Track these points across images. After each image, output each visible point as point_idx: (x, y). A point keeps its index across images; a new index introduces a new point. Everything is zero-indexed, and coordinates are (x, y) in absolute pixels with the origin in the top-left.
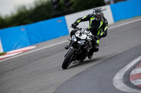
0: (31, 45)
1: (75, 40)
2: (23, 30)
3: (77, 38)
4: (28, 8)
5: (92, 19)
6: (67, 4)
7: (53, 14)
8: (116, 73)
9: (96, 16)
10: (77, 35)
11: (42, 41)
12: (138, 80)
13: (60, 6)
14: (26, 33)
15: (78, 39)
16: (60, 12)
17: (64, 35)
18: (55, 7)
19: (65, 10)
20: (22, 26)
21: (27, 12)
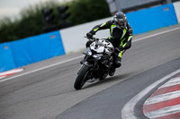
0: (17, 67)
1: (90, 54)
2: (6, 48)
3: (92, 51)
4: (13, 20)
5: (113, 27)
6: (63, 15)
7: (44, 28)
8: (126, 103)
9: (117, 23)
10: (92, 48)
11: (30, 63)
12: (153, 112)
13: (53, 17)
14: (10, 53)
15: (94, 52)
16: (54, 26)
17: (59, 55)
18: (47, 18)
19: (60, 22)
20: (6, 44)
21: (12, 26)
